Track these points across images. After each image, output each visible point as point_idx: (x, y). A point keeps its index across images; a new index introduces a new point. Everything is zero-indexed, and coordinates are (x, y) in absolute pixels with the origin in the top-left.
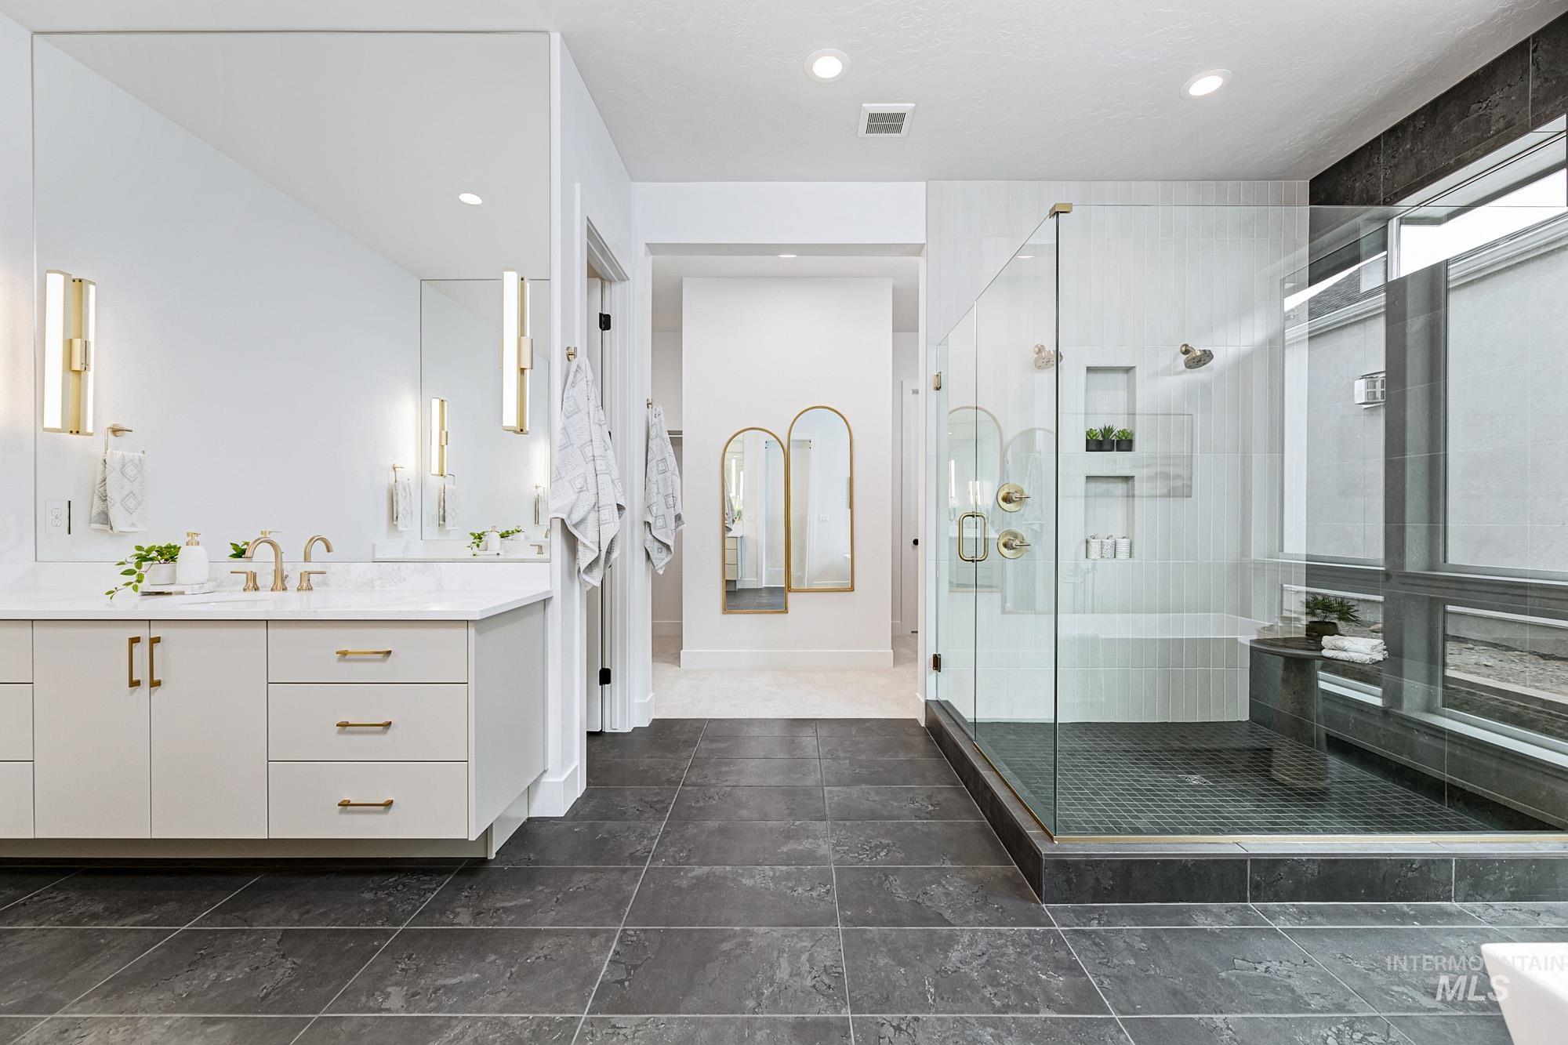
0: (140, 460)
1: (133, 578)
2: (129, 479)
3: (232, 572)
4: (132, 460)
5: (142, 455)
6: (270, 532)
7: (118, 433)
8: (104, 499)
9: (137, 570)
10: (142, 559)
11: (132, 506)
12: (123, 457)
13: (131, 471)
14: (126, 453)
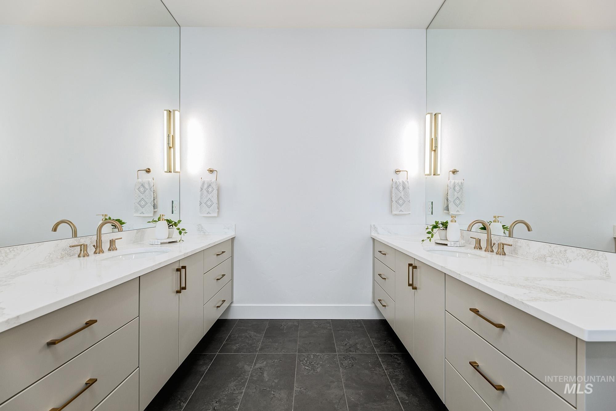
0: (462, 183)
1: (430, 235)
2: (457, 192)
3: (471, 237)
4: (458, 184)
5: (463, 181)
6: (498, 217)
7: (456, 173)
8: (447, 200)
9: (432, 232)
10: (435, 227)
11: (457, 203)
12: (455, 183)
13: (457, 188)
14: (456, 181)
